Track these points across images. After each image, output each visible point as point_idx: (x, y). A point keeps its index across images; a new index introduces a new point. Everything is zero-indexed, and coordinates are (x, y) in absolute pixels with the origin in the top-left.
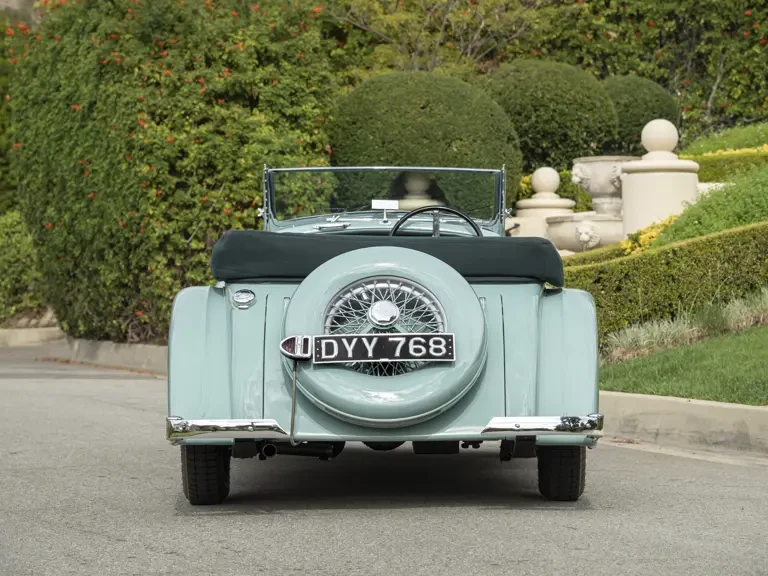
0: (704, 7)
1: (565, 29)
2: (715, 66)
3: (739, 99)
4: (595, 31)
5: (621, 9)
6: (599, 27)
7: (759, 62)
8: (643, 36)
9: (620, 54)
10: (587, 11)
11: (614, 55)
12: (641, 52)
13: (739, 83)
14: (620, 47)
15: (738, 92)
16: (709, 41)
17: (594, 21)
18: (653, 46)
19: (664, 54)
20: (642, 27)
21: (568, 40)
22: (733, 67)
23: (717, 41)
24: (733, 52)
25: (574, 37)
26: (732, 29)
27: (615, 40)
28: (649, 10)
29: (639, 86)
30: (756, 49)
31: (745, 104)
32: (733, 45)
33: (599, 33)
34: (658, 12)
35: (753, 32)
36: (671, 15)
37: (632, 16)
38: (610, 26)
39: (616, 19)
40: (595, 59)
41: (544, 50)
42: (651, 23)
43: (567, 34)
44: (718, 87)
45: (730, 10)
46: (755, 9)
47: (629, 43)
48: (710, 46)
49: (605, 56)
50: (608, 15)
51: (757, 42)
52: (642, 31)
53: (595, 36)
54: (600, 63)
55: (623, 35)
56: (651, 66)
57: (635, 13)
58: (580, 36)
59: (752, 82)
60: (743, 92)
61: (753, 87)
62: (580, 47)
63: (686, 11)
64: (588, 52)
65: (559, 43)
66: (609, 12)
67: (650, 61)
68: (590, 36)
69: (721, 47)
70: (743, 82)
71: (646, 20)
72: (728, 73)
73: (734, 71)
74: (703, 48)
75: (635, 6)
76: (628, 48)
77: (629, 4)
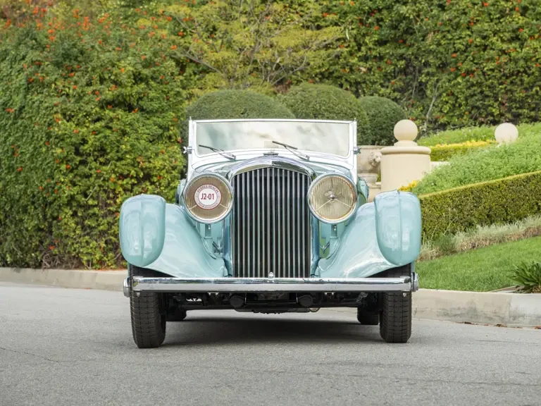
0: (424, 51)
1: (331, 65)
2: (431, 91)
3: (447, 113)
4: (351, 66)
5: (369, 52)
6: (354, 64)
7: (460, 89)
8: (384, 71)
9: (368, 82)
10: (345, 53)
11: (364, 82)
12: (382, 81)
13: (447, 102)
14: (367, 78)
15: (446, 108)
16: (428, 74)
17: (350, 60)
18: (389, 77)
19: (397, 83)
20: (383, 65)
21: (333, 73)
22: (444, 92)
23: (433, 75)
24: (444, 82)
25: (337, 71)
26: (443, 67)
27: (365, 73)
28: (387, 54)
29: (382, 103)
30: (459, 80)
31: (452, 116)
32: (445, 77)
33: (354, 68)
34: (393, 54)
35: (457, 68)
36: (402, 57)
37: (375, 57)
38: (361, 63)
39: (365, 59)
40: (350, 86)
41: (317, 79)
42: (389, 61)
43: (333, 68)
44: (434, 105)
45: (442, 53)
46: (458, 53)
47: (374, 75)
48: (428, 78)
49: (357, 83)
50: (360, 56)
51: (460, 75)
52: (383, 67)
53: (351, 70)
54: (354, 89)
55: (370, 70)
56: (388, 91)
57: (378, 55)
58: (341, 70)
59: (456, 102)
60: (450, 108)
61: (457, 105)
62: (340, 77)
63: (413, 54)
64: (346, 80)
65: (326, 74)
66: (360, 54)
67: (387, 87)
68: (347, 70)
69: (436, 78)
70: (450, 102)
71: (385, 60)
72: (440, 95)
73: (444, 94)
74: (423, 78)
75: (378, 50)
76: (373, 79)
77: (374, 49)
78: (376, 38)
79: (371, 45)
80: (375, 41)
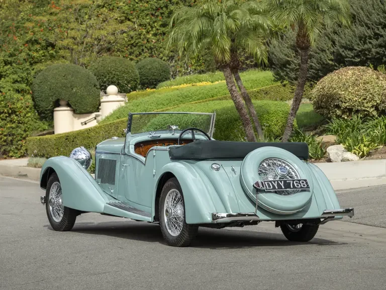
1: (136, 39)
5: (157, 31)
6: (149, 38)
9: (157, 48)
10: (144, 32)
11: (155, 48)
14: (157, 45)
17: (147, 36)
20: (165, 38)
21: (138, 43)
25: (140, 42)
27: (155, 43)
28: (167, 31)
33: (149, 40)
37: (161, 34)
38: (152, 37)
39: (155, 35)
40: (148, 50)
41: (129, 47)
43: (137, 41)
49: (151, 49)
50: (152, 34)
53: (148, 41)
54: (150, 51)
55: (158, 41)
57: (162, 32)
58: (142, 41)
62: (143, 46)
64: (146, 47)
65: (135, 44)
66: (153, 32)
68: (146, 41)
71: (166, 35)
75: (162, 30)
76: (160, 45)
77: (160, 29)
78: (160, 23)
79: (158, 27)
80: (160, 25)
